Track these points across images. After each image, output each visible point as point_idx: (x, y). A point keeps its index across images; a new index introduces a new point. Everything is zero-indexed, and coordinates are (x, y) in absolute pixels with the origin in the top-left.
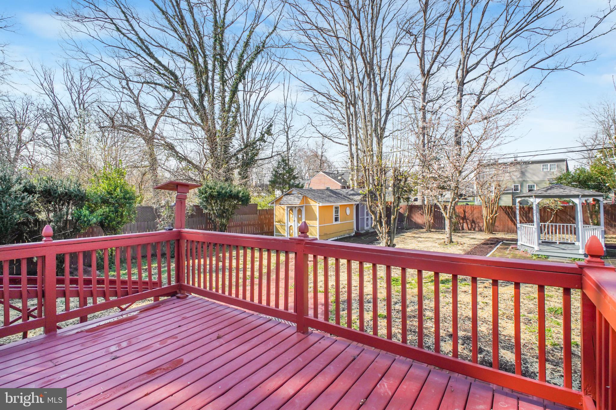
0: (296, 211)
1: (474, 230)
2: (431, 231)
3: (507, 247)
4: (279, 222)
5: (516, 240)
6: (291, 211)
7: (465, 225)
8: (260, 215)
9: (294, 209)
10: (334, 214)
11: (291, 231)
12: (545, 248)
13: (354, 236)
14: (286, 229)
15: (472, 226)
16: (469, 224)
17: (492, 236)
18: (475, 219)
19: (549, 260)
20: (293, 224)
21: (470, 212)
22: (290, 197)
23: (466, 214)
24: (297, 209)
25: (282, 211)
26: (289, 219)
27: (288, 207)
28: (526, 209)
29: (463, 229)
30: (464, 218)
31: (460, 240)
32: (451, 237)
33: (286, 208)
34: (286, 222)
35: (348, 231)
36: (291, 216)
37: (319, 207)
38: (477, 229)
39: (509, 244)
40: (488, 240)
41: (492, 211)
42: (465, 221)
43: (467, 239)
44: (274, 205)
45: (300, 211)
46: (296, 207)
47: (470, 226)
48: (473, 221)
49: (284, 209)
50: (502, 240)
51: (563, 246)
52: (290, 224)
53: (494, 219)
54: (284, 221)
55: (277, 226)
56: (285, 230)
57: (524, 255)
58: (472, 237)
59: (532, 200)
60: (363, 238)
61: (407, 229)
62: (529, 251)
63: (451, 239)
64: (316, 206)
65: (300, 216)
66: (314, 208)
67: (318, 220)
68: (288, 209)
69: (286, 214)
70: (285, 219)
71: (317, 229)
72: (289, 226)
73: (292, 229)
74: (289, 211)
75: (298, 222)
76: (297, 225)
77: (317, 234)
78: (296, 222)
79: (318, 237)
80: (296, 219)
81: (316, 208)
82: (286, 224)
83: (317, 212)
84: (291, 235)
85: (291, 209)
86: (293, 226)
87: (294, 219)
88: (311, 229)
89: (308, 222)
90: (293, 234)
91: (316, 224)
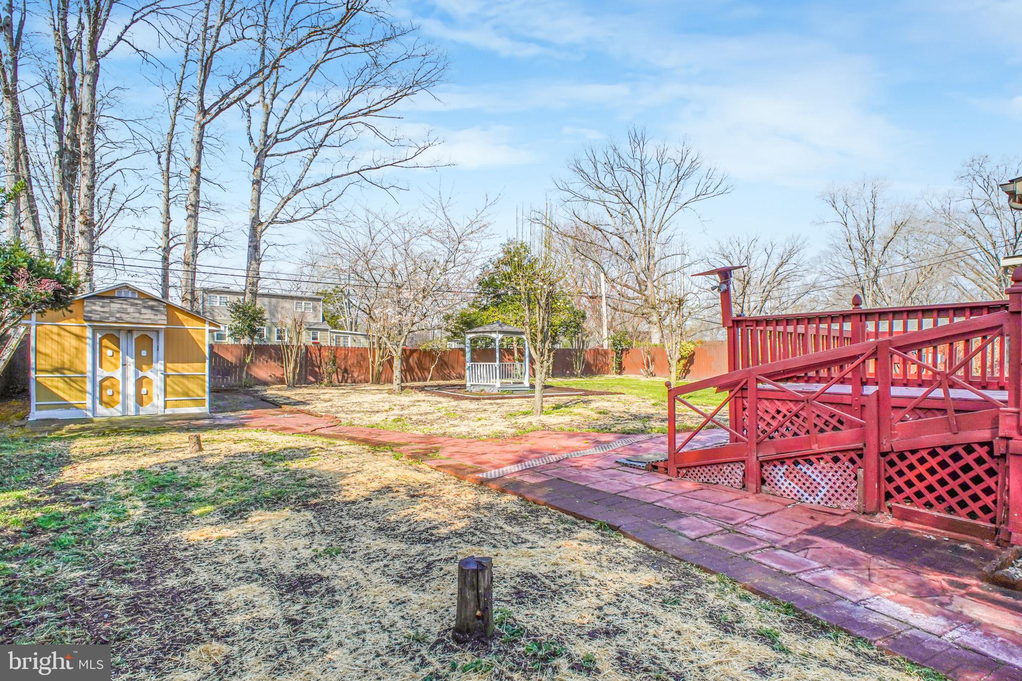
0: (129, 343)
1: (346, 382)
6: (106, 342)
9: (122, 336)
11: (110, 392)
14: (89, 387)
15: (343, 377)
16: (340, 373)
18: (348, 368)
20: (118, 375)
24: (135, 334)
25: (73, 343)
26: (99, 360)
27: (95, 329)
33: (91, 333)
34: (89, 367)
36: (110, 353)
38: (349, 381)
44: (33, 322)
45: (146, 341)
46: (131, 331)
47: (340, 378)
48: (346, 371)
52: (101, 373)
53: (383, 365)
54: (80, 367)
55: (46, 382)
56: (83, 391)
64: (200, 331)
65: (144, 353)
66: (194, 335)
67: (207, 361)
68: (99, 336)
69: (89, 349)
70: (84, 363)
71: (204, 381)
72: (99, 379)
73: (113, 386)
74: (101, 339)
75: (138, 367)
76: (136, 374)
77: (204, 391)
78: (131, 369)
79: (207, 397)
80: (131, 361)
81: (204, 336)
82: (89, 375)
83: (204, 344)
84: (108, 405)
85: (111, 336)
86: (119, 378)
87: (124, 360)
88: (186, 382)
89: (176, 366)
90: (119, 397)
91: (204, 370)
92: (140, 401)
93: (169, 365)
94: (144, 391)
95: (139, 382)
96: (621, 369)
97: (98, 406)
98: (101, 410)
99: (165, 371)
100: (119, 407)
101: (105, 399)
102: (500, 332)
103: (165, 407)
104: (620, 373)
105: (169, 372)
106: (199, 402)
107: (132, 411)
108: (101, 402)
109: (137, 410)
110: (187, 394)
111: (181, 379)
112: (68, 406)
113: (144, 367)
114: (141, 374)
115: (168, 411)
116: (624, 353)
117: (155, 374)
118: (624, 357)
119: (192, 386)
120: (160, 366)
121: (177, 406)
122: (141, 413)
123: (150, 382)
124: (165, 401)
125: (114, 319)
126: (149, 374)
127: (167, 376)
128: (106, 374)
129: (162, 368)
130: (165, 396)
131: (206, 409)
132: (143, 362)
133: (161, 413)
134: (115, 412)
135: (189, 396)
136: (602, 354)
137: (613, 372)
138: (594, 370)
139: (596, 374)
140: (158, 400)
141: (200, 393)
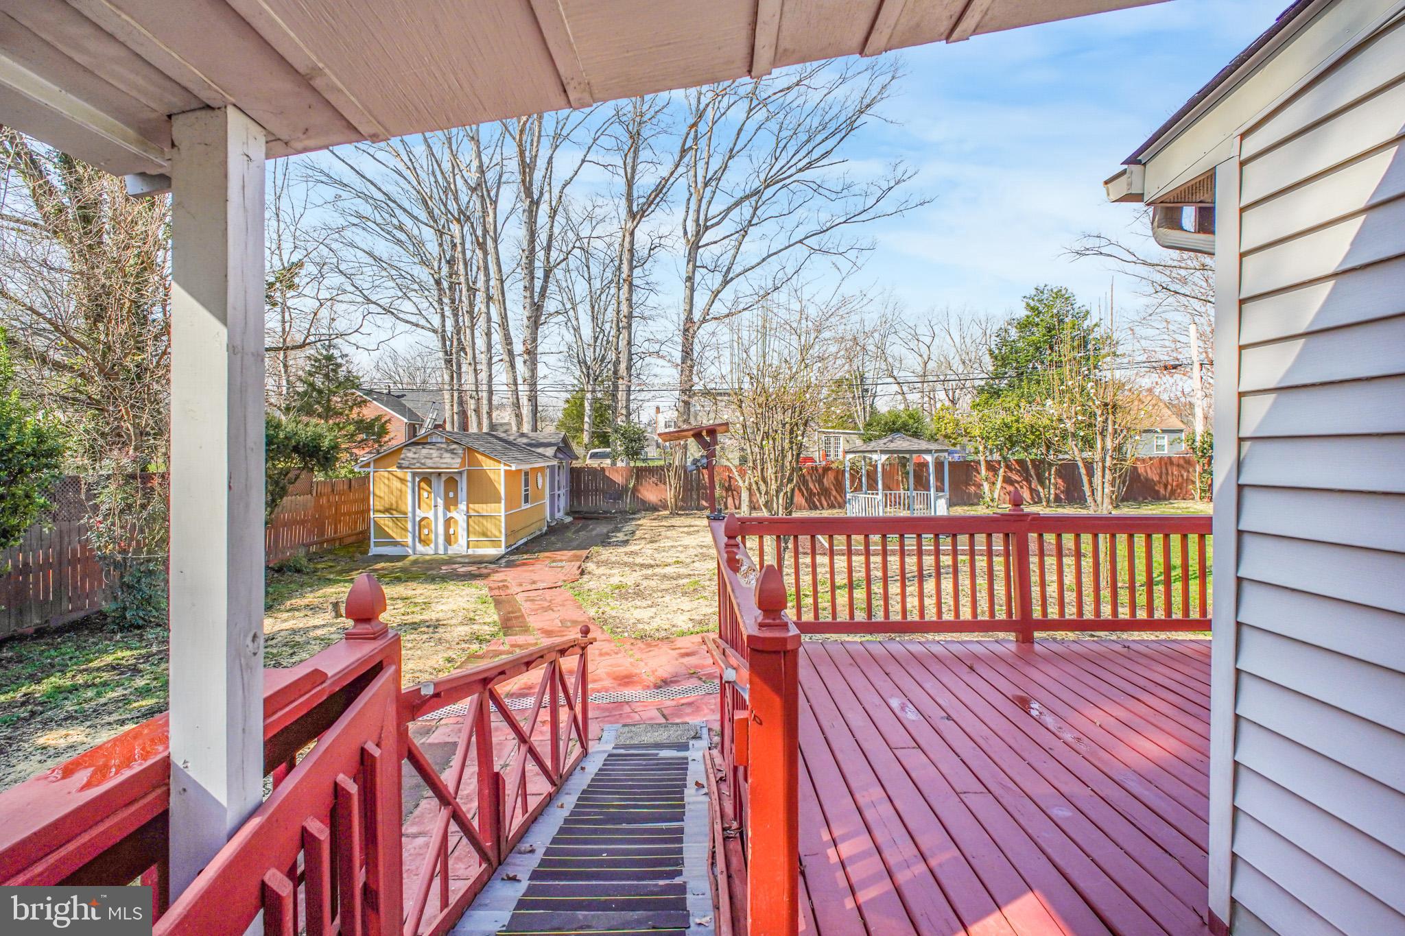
0: (439, 486)
2: (679, 514)
4: (387, 510)
6: (423, 484)
8: (319, 495)
9: (434, 480)
10: (523, 488)
11: (426, 531)
14: (410, 526)
20: (431, 515)
22: (424, 451)
24: (444, 478)
25: (396, 484)
26: (418, 501)
27: (414, 475)
28: (820, 471)
33: (409, 477)
34: (410, 509)
36: (425, 494)
37: (506, 471)
42: (730, 493)
44: (371, 469)
45: (451, 482)
46: (439, 474)
49: (403, 481)
52: (420, 514)
54: (403, 508)
55: (381, 522)
56: (406, 530)
59: (875, 457)
61: (634, 513)
64: (497, 471)
65: (451, 495)
66: (492, 475)
67: (503, 502)
68: (417, 480)
69: (409, 492)
70: (406, 504)
71: (500, 521)
72: (418, 519)
73: (428, 526)
74: (419, 482)
75: (447, 509)
76: (445, 515)
77: (500, 532)
78: (441, 509)
79: (503, 539)
80: (440, 502)
81: (499, 475)
82: (410, 515)
83: (500, 484)
84: (424, 542)
85: (426, 479)
86: (432, 518)
87: (436, 501)
88: (485, 522)
89: (477, 506)
90: (432, 536)
91: (500, 510)
92: (448, 540)
93: (471, 505)
94: (451, 531)
95: (448, 522)
97: (418, 544)
98: (419, 547)
99: (468, 512)
100: (432, 546)
101: (423, 537)
102: (883, 452)
103: (468, 548)
104: (1209, 501)
105: (472, 513)
106: (495, 543)
107: (441, 551)
108: (420, 541)
109: (446, 549)
110: (484, 534)
111: (481, 519)
112: (396, 544)
113: (452, 507)
114: (449, 515)
115: (470, 552)
117: (459, 515)
119: (489, 525)
120: (463, 506)
121: (478, 547)
122: (450, 552)
123: (456, 522)
124: (468, 542)
125: (418, 465)
126: (453, 514)
127: (469, 517)
128: (423, 515)
129: (465, 509)
130: (468, 537)
131: (502, 550)
132: (450, 503)
133: (464, 553)
134: (429, 550)
135: (487, 536)
136: (1178, 465)
137: (1197, 497)
138: (1162, 491)
139: (1165, 499)
140: (462, 540)
141: (497, 534)
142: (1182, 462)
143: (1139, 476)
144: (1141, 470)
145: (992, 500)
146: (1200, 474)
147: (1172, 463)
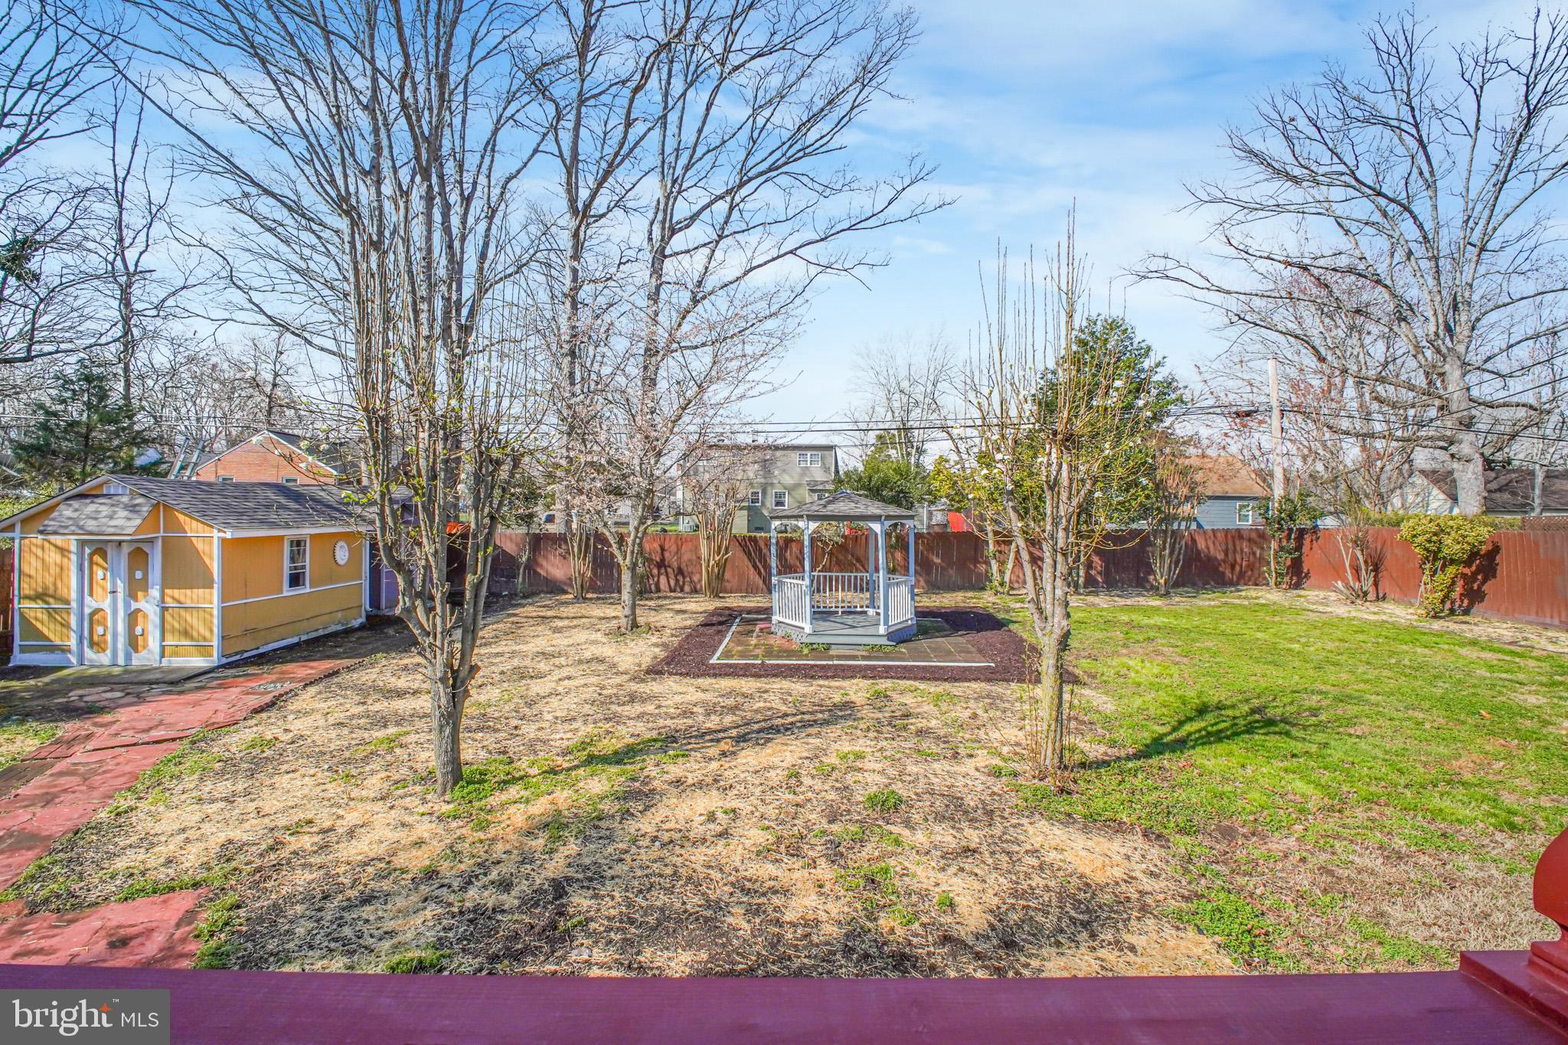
0: (120, 558)
1: (682, 590)
2: (585, 599)
3: (750, 628)
4: (39, 598)
5: (768, 611)
6: (97, 558)
7: (663, 580)
9: (110, 551)
10: (286, 563)
11: (100, 630)
12: (823, 625)
13: (362, 628)
14: (74, 622)
15: (677, 581)
16: (672, 576)
17: (718, 604)
18: (683, 566)
19: (831, 652)
20: (106, 604)
21: (674, 548)
22: (92, 508)
23: (667, 555)
24: (126, 549)
25: (53, 557)
27: (82, 543)
29: (658, 590)
30: (662, 565)
31: (654, 618)
32: (634, 613)
33: (72, 548)
34: (72, 596)
35: (339, 615)
36: (100, 573)
37: (224, 541)
38: (687, 588)
39: (753, 622)
40: (713, 614)
41: (719, 548)
42: (663, 571)
43: (668, 615)
44: (14, 535)
45: (139, 556)
46: (120, 543)
47: (672, 583)
48: (680, 571)
49: (62, 551)
50: (741, 611)
51: (849, 620)
52: (91, 603)
53: (722, 566)
54: (60, 592)
55: (31, 615)
56: (65, 625)
57: (786, 645)
58: (677, 607)
60: (391, 632)
61: (525, 597)
62: (794, 637)
63: (634, 620)
64: (208, 538)
65: (139, 575)
66: (199, 545)
67: (217, 587)
68: (87, 551)
69: (74, 568)
70: (68, 588)
71: (211, 615)
72: (87, 611)
73: (103, 623)
74: (90, 555)
75: (132, 595)
76: (127, 605)
77: (211, 631)
78: (120, 596)
79: (215, 643)
80: (120, 586)
81: (211, 546)
82: (74, 605)
83: (211, 558)
84: (96, 645)
85: (100, 549)
86: (108, 611)
87: (114, 584)
88: (189, 618)
89: (176, 593)
90: (109, 638)
91: (211, 599)
92: (132, 644)
93: (168, 591)
94: (138, 630)
95: (133, 617)
96: (1296, 575)
97: (86, 649)
98: (89, 654)
99: (163, 601)
100: (108, 652)
101: (96, 638)
103: (163, 656)
104: (1297, 586)
105: (169, 603)
106: (204, 650)
107: (121, 661)
108: (90, 644)
109: (128, 657)
110: (186, 634)
111: (183, 612)
112: (50, 648)
113: (140, 594)
114: (134, 606)
115: (165, 662)
116: (1307, 538)
117: (148, 606)
118: (1305, 549)
119: (195, 622)
120: (155, 592)
121: (176, 654)
122: (135, 662)
123: (145, 616)
124: (163, 648)
125: (85, 529)
126: (141, 604)
127: (164, 609)
128: (95, 605)
129: (159, 596)
130: (163, 639)
131: (214, 660)
132: (136, 588)
133: (156, 665)
134: (105, 658)
135: (192, 638)
136: (1250, 540)
137: (1272, 582)
138: (1228, 574)
139: (1231, 583)
140: (153, 642)
141: (207, 634)
142: (1254, 535)
143: (1198, 552)
144: (1201, 544)
145: (1002, 584)
146: (1276, 553)
147: (1241, 537)
